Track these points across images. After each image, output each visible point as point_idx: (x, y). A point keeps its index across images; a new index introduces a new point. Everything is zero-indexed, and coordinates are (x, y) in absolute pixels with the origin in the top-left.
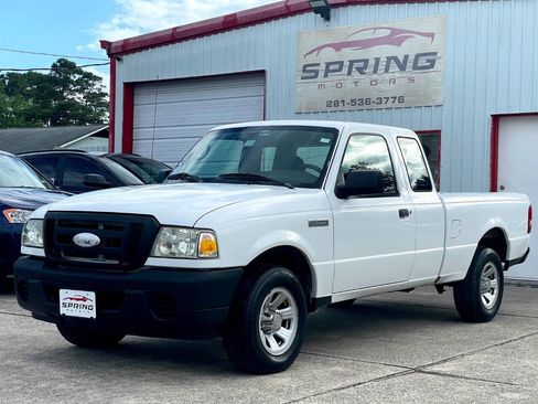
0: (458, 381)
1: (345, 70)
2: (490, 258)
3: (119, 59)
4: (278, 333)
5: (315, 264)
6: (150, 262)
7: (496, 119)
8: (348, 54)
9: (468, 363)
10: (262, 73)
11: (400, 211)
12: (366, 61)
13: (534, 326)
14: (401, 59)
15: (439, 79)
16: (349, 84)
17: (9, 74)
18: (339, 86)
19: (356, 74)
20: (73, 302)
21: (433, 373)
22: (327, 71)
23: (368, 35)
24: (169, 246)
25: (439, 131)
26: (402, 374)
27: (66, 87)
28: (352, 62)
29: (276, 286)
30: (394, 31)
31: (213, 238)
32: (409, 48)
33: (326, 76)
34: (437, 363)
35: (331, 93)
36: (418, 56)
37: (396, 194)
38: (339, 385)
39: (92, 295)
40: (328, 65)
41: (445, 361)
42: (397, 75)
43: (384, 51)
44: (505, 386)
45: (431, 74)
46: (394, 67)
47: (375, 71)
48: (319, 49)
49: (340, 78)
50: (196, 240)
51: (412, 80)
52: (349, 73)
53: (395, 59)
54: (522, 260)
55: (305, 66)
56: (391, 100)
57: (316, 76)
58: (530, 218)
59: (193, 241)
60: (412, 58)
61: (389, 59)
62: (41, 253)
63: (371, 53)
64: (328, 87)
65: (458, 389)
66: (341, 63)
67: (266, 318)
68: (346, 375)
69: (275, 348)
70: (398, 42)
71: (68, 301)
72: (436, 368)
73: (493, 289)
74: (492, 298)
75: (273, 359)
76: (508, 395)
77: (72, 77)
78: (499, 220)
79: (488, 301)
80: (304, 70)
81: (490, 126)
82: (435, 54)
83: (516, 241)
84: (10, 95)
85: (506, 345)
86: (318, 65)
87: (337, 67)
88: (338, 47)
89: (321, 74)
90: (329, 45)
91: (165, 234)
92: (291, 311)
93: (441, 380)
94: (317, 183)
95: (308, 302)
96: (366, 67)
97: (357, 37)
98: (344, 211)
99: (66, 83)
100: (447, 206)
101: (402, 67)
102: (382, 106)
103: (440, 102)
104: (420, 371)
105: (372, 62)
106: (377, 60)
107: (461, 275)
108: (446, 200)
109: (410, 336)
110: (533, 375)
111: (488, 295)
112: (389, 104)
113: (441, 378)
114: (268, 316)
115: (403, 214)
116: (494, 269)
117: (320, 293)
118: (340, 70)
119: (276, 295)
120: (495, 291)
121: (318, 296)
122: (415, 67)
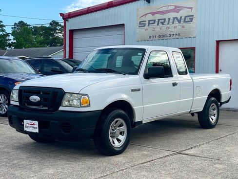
0: (196, 158)
1: (156, 23)
2: (213, 102)
3: (67, 21)
4: (118, 137)
5: (134, 107)
6: (61, 108)
7: (218, 42)
8: (157, 17)
9: (201, 149)
10: (123, 25)
11: (173, 83)
12: (165, 19)
13: (232, 130)
14: (179, 18)
15: (194, 26)
16: (158, 29)
17: (33, 27)
18: (154, 30)
19: (160, 25)
20: (29, 125)
21: (186, 154)
22: (149, 24)
23: (165, 9)
24: (69, 101)
25: (195, 48)
26: (172, 155)
27: (55, 31)
28: (159, 20)
29: (117, 118)
30: (176, 7)
31: (87, 98)
32: (182, 14)
33: (148, 26)
34: (188, 149)
35: (151, 32)
36: (186, 17)
37: (172, 76)
38: (143, 161)
39: (36, 123)
40: (149, 21)
41: (191, 148)
42: (177, 25)
43: (172, 15)
44: (216, 161)
45: (191, 24)
46: (176, 22)
47: (168, 23)
48: (146, 15)
49: (154, 26)
50: (80, 99)
51: (183, 27)
52: (158, 25)
53: (177, 18)
54: (227, 102)
55: (140, 22)
56: (175, 35)
57: (144, 26)
58: (231, 84)
59: (79, 99)
60: (183, 18)
61: (174, 18)
62: (18, 104)
63: (167, 16)
64: (149, 30)
65: (196, 163)
66: (155, 21)
67: (113, 131)
68: (147, 156)
69: (117, 144)
70: (178, 11)
71: (27, 125)
72: (187, 152)
73: (215, 114)
74: (214, 118)
75: (116, 149)
76: (217, 166)
77: (57, 28)
78: (217, 86)
79: (213, 120)
80: (140, 24)
81: (216, 45)
82: (193, 16)
83: (225, 94)
84: (35, 35)
85: (219, 140)
86: (145, 21)
87: (153, 22)
88: (153, 14)
89: (147, 25)
90: (149, 13)
91: (67, 96)
92: (124, 128)
93: (189, 158)
94: (136, 73)
95: (132, 124)
96: (164, 22)
97: (161, 10)
98: (148, 84)
99: (55, 30)
100: (194, 81)
101: (179, 22)
102: (171, 38)
103: (195, 35)
104: (180, 153)
105: (167, 20)
106: (169, 19)
107: (201, 109)
108: (193, 78)
109: (178, 135)
110: (229, 155)
111: (213, 117)
112: (174, 37)
113: (189, 157)
114: (114, 130)
115: (174, 84)
116: (215, 106)
117: (137, 120)
118: (154, 23)
119: (117, 122)
120: (216, 115)
121: (136, 121)
122: (185, 21)
